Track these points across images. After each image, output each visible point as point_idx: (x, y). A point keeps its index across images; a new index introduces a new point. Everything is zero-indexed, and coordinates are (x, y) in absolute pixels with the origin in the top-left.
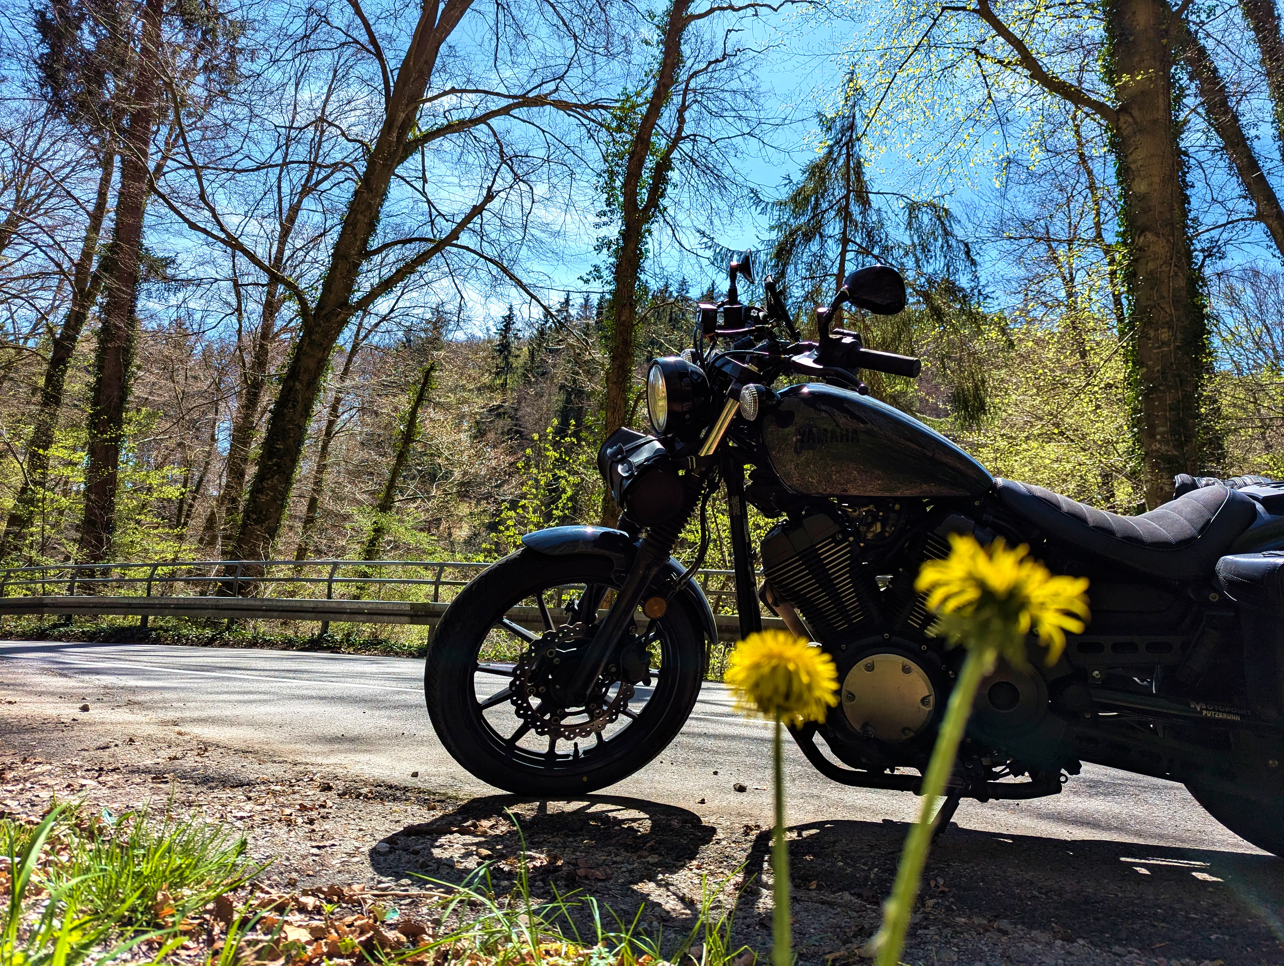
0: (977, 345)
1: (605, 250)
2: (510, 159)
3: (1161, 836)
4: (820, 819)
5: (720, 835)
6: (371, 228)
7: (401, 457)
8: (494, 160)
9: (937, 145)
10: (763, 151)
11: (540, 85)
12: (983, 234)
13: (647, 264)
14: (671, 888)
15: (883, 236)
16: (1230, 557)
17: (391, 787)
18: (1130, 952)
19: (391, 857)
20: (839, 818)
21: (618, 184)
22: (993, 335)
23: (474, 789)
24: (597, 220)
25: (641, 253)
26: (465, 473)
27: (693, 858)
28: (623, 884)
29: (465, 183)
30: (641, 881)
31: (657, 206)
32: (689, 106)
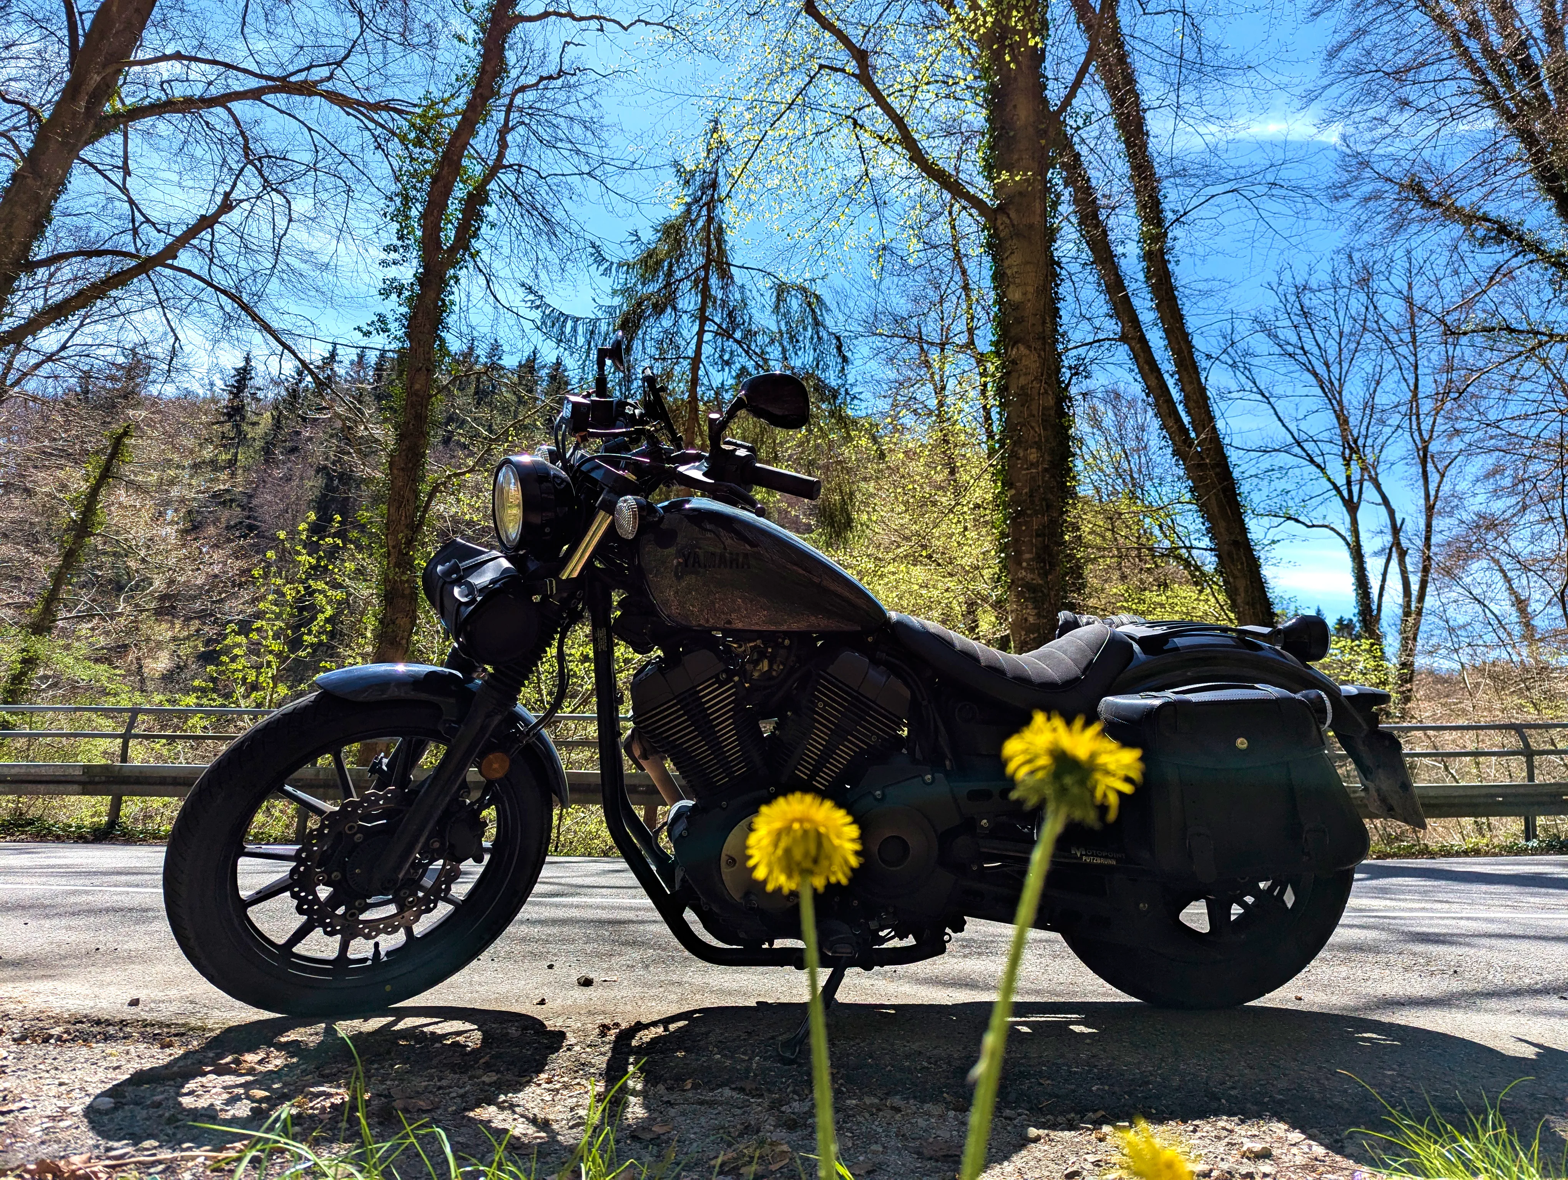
0: (846, 452)
1: (394, 296)
2: (260, 160)
3: (1038, 992)
4: (686, 1008)
5: (571, 1039)
6: (38, 228)
7: (70, 557)
8: (234, 159)
9: (809, 220)
10: (606, 197)
11: (308, 69)
12: (855, 327)
13: (451, 320)
14: (517, 1109)
15: (746, 318)
16: (1110, 699)
17: (98, 1022)
18: (1020, 1115)
19: (120, 1114)
20: (707, 1004)
21: (414, 213)
22: (863, 442)
23: (227, 1015)
24: (383, 256)
25: (444, 304)
26: (172, 582)
27: (542, 1071)
28: (455, 1113)
29: (190, 183)
30: (479, 1106)
31: (467, 248)
32: (513, 128)
